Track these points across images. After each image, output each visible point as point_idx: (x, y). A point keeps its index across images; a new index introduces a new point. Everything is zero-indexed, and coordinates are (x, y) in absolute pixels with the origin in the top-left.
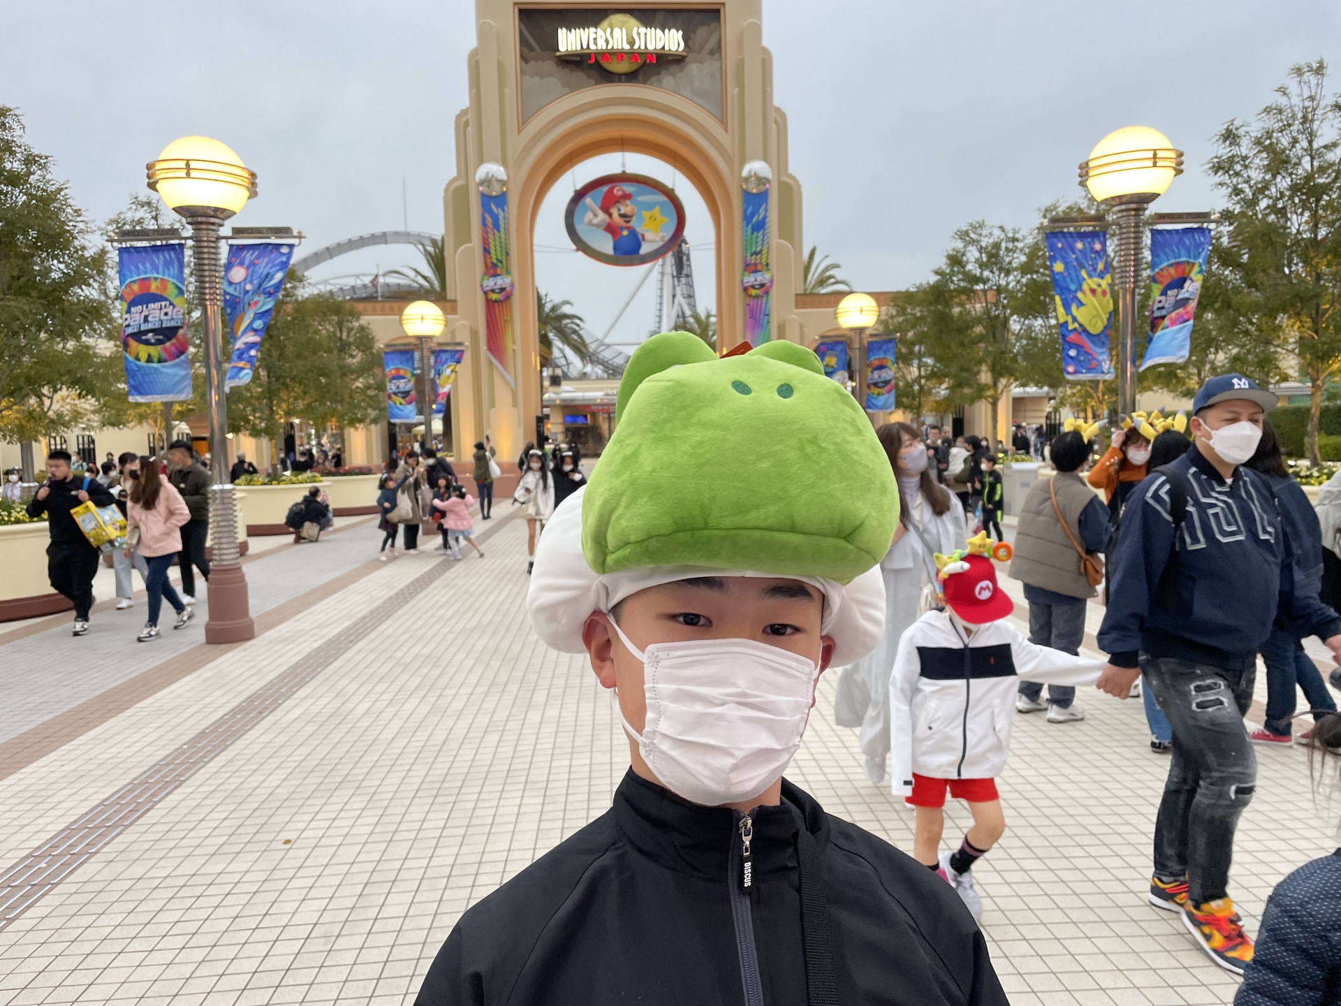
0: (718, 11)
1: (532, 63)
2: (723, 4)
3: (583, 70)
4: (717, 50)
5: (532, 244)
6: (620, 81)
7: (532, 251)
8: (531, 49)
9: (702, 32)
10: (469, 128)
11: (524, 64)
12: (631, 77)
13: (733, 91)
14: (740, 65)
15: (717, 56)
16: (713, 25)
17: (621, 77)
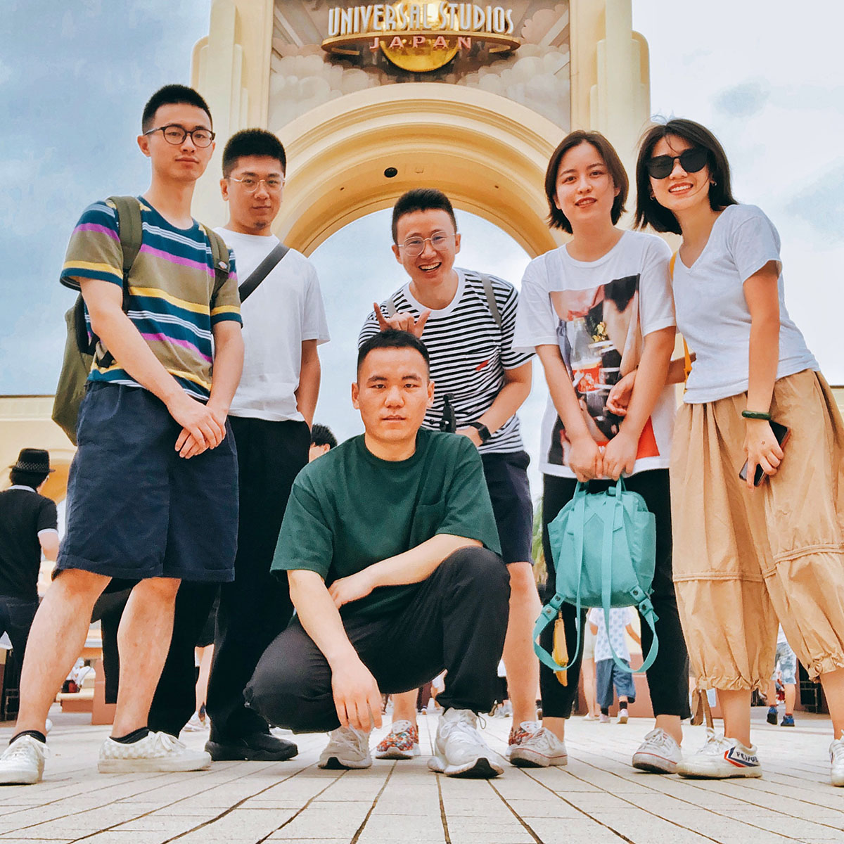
1: (288, 60)
4: (564, 39)
8: (289, 41)
9: (540, 15)
11: (275, 58)
12: (436, 75)
15: (564, 46)
16: (559, 7)
17: (419, 76)
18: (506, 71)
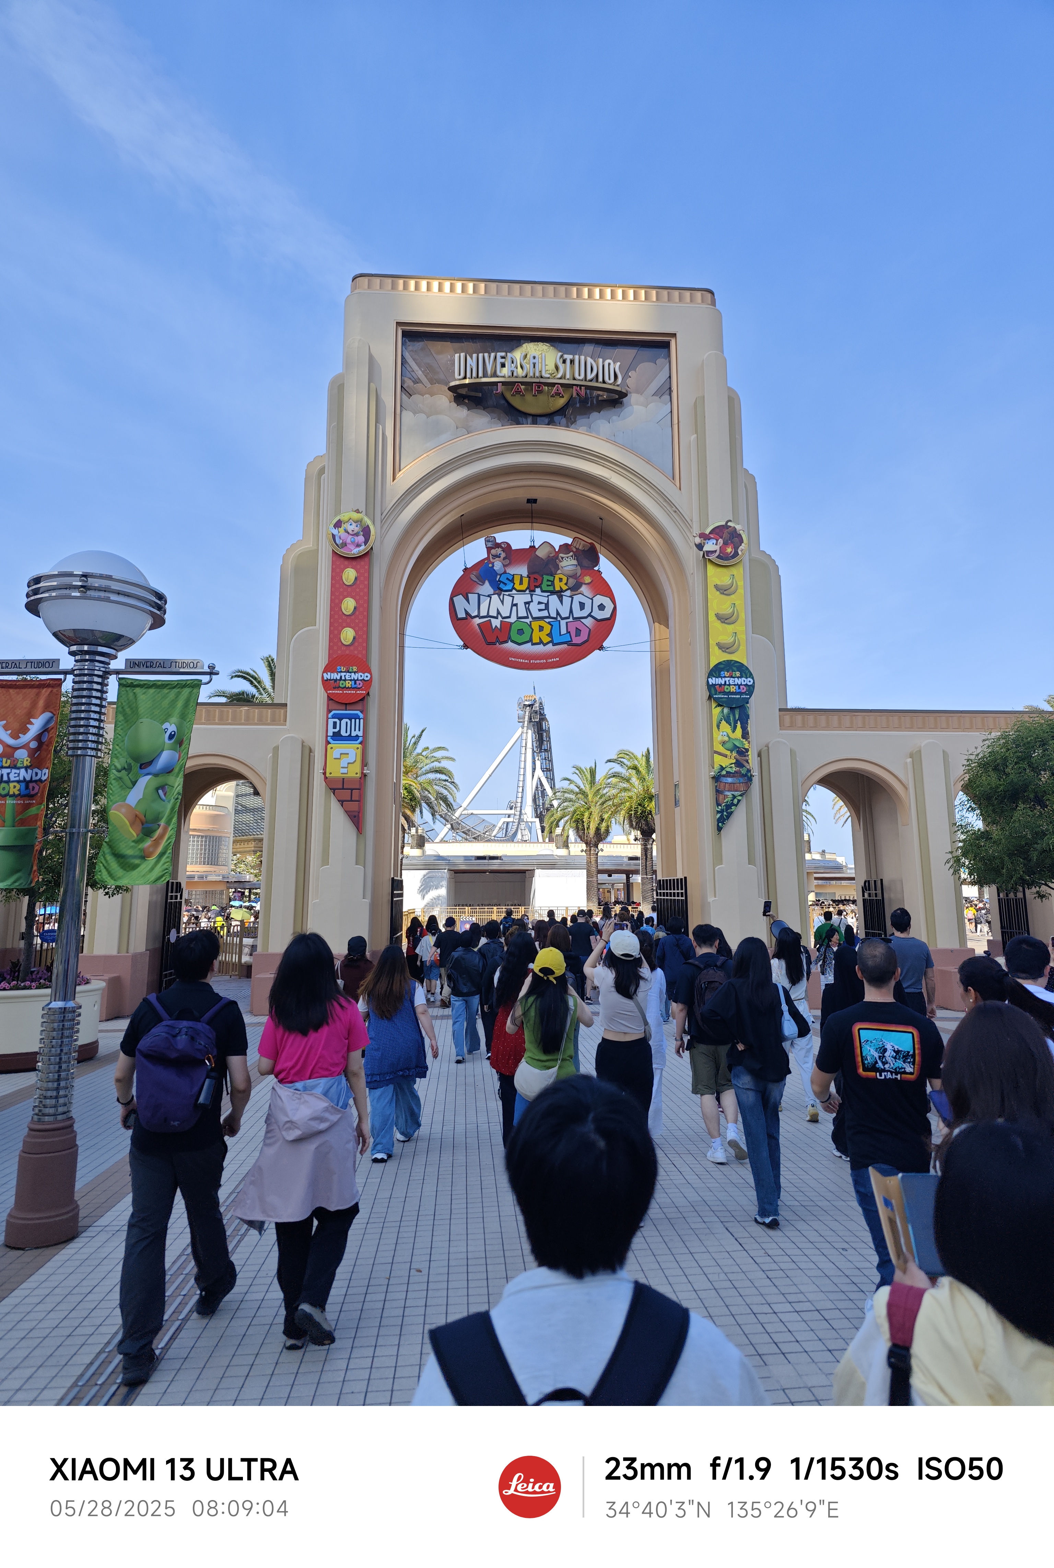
0: (666, 345)
1: (415, 397)
2: (674, 335)
3: (485, 408)
4: (666, 390)
5: (402, 634)
6: (534, 423)
7: (402, 647)
8: (417, 381)
9: (645, 367)
10: (325, 475)
11: (405, 396)
12: (550, 418)
13: (689, 438)
14: (698, 406)
15: (667, 396)
16: (660, 361)
17: (535, 419)
18: (615, 418)
